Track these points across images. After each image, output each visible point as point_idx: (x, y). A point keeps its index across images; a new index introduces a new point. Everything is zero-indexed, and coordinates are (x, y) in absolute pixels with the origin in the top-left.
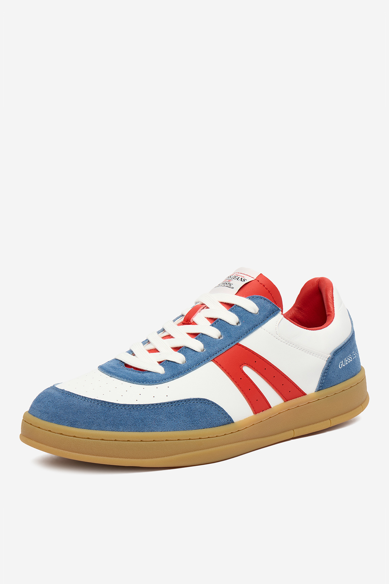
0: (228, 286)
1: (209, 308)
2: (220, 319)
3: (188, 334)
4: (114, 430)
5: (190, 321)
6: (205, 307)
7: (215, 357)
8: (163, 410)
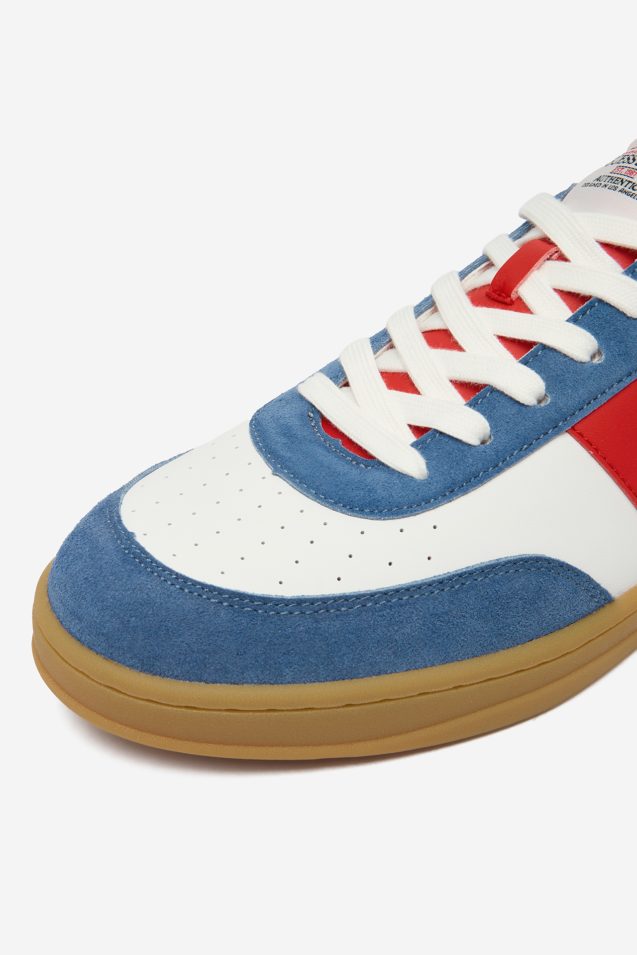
0: (627, 189)
1: (566, 260)
2: (600, 301)
3: (502, 339)
4: (266, 680)
5: (510, 297)
6: (556, 252)
7: (576, 421)
8: (416, 609)
